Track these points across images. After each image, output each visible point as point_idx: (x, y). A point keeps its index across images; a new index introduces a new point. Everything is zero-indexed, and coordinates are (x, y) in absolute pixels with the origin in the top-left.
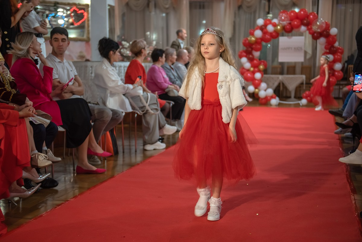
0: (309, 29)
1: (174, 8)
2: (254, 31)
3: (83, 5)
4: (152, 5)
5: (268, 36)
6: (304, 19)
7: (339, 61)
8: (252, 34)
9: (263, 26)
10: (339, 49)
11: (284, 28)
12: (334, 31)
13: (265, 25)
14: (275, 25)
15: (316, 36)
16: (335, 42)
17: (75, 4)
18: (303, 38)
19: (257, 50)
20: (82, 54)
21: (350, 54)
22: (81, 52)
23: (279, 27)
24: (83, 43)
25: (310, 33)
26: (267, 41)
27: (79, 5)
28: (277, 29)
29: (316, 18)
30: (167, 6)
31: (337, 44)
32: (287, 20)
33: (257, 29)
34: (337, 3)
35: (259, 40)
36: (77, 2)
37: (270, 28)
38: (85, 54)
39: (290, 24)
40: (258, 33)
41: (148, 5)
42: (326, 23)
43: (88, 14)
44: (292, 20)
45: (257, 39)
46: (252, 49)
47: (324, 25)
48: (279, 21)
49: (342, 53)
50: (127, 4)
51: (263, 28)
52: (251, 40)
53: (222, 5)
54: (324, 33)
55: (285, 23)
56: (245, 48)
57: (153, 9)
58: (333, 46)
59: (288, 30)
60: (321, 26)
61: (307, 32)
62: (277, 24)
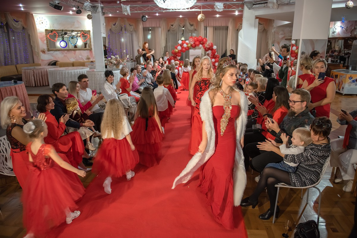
0: (203, 46)
1: (135, 31)
2: (177, 47)
3: (87, 31)
4: (123, 29)
5: (184, 49)
6: (201, 41)
7: (217, 61)
8: (177, 48)
9: (181, 44)
10: (217, 56)
11: (192, 45)
12: (215, 47)
13: (183, 44)
14: (187, 44)
15: (206, 50)
16: (215, 53)
17: (83, 31)
18: (201, 50)
19: (179, 56)
20: (88, 57)
21: (222, 55)
22: (88, 56)
23: (189, 45)
24: (89, 51)
25: (204, 48)
26: (184, 52)
27: (85, 31)
29: (206, 41)
30: (131, 30)
31: (216, 54)
33: (179, 46)
34: (215, 30)
35: (180, 51)
36: (84, 30)
37: (185, 45)
38: (90, 57)
39: (194, 43)
40: (179, 48)
41: (121, 30)
42: (211, 43)
43: (90, 35)
44: (195, 41)
45: (179, 50)
46: (177, 55)
47: (210, 44)
48: (189, 42)
49: (218, 58)
50: (111, 30)
51: (181, 45)
52: (176, 52)
53: (160, 29)
54: (211, 48)
55: (192, 43)
56: (173, 55)
57: (124, 31)
58: (214, 55)
59: (194, 46)
60: (209, 45)
61: (203, 47)
62: (188, 43)
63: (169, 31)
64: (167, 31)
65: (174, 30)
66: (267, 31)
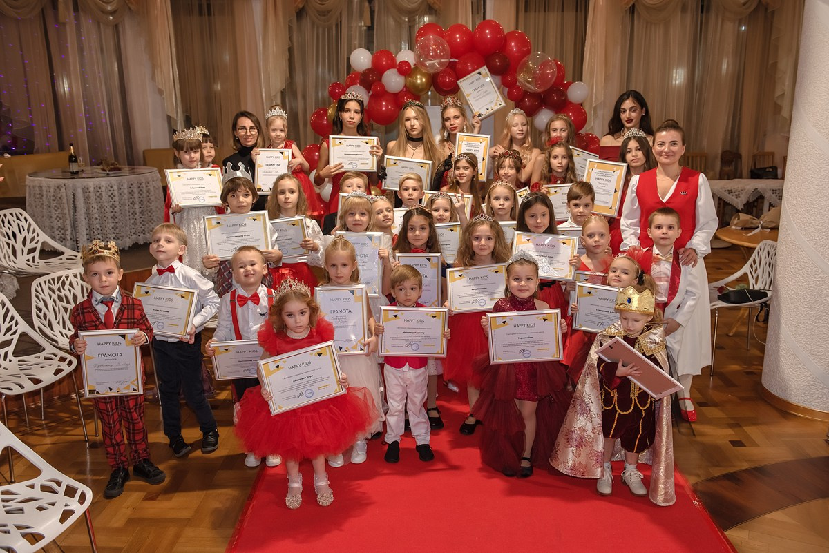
4: (65, 2)
6: (493, 53)
9: (369, 71)
11: (433, 79)
13: (378, 71)
14: (405, 70)
23: (420, 80)
25: (510, 97)
28: (415, 86)
29: (526, 50)
32: (442, 57)
33: (352, 83)
37: (393, 81)
39: (451, 66)
41: (54, 3)
48: (419, 56)
51: (370, 79)
54: (553, 98)
55: (435, 64)
57: (71, 14)
62: (412, 67)
63: (300, 13)
64: (295, 15)
65: (329, 12)
66: (773, 13)
